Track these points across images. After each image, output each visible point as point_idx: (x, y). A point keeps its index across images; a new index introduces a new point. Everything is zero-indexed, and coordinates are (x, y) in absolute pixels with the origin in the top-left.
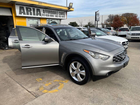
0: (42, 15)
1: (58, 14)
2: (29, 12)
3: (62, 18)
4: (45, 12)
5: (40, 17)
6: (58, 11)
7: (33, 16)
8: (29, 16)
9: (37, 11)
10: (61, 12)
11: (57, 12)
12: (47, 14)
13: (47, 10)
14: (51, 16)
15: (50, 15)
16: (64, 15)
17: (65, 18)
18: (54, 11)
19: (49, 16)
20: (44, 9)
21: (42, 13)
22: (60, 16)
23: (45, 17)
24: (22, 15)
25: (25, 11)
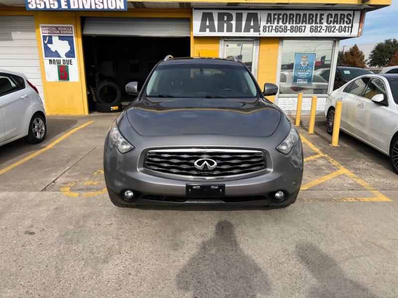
0: (261, 29)
1: (324, 21)
2: (225, 25)
3: (337, 34)
4: (274, 19)
5: (256, 34)
6: (326, 13)
7: (234, 34)
8: (225, 34)
9: (248, 20)
10: (336, 15)
11: (322, 15)
12: (281, 24)
13: (283, 12)
14: (292, 30)
15: (289, 26)
16: (350, 22)
18: (308, 13)
19: (285, 30)
20: (272, 12)
21: (263, 23)
22: (328, 29)
23: (273, 34)
24: (208, 33)
25: (216, 23)
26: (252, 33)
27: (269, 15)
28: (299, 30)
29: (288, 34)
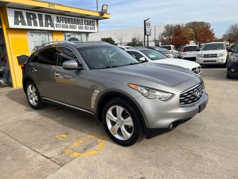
0: (55, 25)
1: (83, 23)
2: (32, 21)
3: (89, 31)
4: (61, 20)
5: (52, 29)
6: (84, 19)
7: (38, 27)
8: (33, 27)
9: (46, 20)
10: (88, 21)
11: (82, 20)
12: (64, 23)
13: (64, 17)
14: (71, 27)
15: (69, 25)
16: (94, 25)
17: (96, 31)
18: (76, 18)
19: (67, 27)
20: (59, 16)
21: (55, 22)
22: (86, 28)
23: (61, 29)
24: (20, 26)
25: (26, 19)
26: (50, 28)
27: (57, 17)
28: (74, 27)
29: (69, 29)
